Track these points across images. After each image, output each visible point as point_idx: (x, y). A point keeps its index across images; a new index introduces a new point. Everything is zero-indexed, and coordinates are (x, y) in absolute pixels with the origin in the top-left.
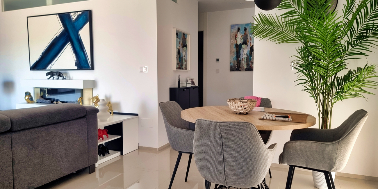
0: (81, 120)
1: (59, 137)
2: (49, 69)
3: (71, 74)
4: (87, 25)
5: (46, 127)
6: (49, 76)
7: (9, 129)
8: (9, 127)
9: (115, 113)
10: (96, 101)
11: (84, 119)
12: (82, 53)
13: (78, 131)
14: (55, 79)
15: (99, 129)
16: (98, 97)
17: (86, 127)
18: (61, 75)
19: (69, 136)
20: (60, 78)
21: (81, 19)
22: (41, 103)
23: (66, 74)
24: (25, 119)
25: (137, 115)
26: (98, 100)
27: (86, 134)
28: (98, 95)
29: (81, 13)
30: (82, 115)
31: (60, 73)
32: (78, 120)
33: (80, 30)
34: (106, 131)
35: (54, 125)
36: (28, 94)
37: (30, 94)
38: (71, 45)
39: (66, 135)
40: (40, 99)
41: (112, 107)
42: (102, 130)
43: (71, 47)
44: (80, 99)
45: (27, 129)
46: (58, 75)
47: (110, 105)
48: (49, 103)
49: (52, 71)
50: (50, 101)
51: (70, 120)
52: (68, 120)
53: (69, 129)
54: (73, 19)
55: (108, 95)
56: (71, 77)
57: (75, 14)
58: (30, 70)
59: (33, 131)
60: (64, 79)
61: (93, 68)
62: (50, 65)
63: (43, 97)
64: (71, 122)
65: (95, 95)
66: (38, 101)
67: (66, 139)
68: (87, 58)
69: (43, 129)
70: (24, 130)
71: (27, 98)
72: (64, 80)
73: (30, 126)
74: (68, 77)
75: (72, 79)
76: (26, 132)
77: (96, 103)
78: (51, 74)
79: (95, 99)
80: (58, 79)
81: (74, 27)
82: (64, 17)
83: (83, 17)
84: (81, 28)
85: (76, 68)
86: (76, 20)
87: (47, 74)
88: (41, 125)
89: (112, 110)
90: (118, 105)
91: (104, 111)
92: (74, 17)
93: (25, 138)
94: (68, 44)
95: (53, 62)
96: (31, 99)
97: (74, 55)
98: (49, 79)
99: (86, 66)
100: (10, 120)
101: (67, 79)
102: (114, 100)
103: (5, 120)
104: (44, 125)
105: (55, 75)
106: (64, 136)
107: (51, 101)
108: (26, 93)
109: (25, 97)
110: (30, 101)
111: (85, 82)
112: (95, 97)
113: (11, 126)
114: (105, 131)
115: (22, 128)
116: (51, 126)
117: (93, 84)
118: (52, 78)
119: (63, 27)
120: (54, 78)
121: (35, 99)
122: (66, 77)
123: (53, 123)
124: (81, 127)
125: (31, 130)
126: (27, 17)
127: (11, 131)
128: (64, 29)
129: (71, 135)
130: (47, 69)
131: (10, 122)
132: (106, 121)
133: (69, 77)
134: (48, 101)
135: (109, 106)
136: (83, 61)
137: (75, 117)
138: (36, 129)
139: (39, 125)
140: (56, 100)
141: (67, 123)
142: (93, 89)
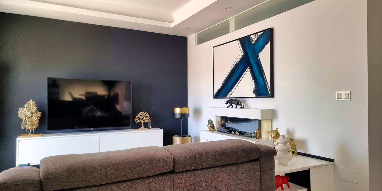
0: (254, 163)
1: (225, 184)
2: (229, 97)
3: (249, 102)
4: (268, 46)
5: (211, 170)
6: (229, 104)
7: (171, 169)
8: (171, 167)
9: (299, 154)
10: (276, 136)
11: (257, 163)
12: (261, 78)
13: (249, 178)
14: (234, 108)
15: (278, 176)
16: (278, 130)
17: (259, 174)
18: (240, 103)
19: (238, 184)
20: (239, 107)
21: (262, 40)
22: (220, 131)
23: (244, 102)
24: (189, 159)
25: (332, 161)
26: (277, 135)
27: (260, 183)
28: (278, 129)
29: (261, 33)
30: (255, 158)
31: (238, 101)
32: (250, 164)
33: (260, 53)
34: (287, 178)
35: (220, 169)
36: (210, 122)
37: (212, 122)
38: (250, 71)
39: (234, 182)
40: (220, 128)
41: (295, 145)
42: (282, 177)
43: (250, 73)
44: (257, 131)
45: (190, 171)
46: (236, 103)
47: (292, 142)
48: (228, 133)
49: (231, 99)
50: (228, 130)
51: (240, 163)
52: (236, 163)
53: (238, 175)
54: (253, 42)
55: (291, 129)
56: (249, 105)
57: (255, 36)
58: (214, 98)
59: (196, 173)
60: (242, 107)
61: (272, 96)
62: (230, 93)
63: (223, 126)
64: (241, 165)
65: (274, 128)
66: (218, 130)
67: (234, 187)
68: (267, 84)
69: (207, 172)
70: (187, 171)
71: (209, 126)
72: (242, 109)
73: (193, 168)
74: (246, 105)
75: (250, 108)
76: (189, 174)
77: (275, 139)
78: (230, 102)
79: (274, 134)
80: (236, 108)
81: (254, 50)
82: (245, 41)
83: (264, 37)
84: (261, 50)
85: (254, 95)
86: (256, 42)
87: (227, 102)
88: (205, 167)
89: (295, 149)
90: (303, 143)
91: (285, 151)
92: (254, 39)
93: (187, 181)
94: (247, 69)
95: (233, 90)
96: (213, 127)
97: (253, 81)
98: (228, 107)
99: (265, 92)
100: (172, 159)
101: (245, 108)
102: (298, 135)
103: (168, 159)
104: (209, 167)
105: (233, 103)
106: (231, 184)
107: (230, 130)
108: (209, 121)
109: (208, 125)
110: (211, 129)
111: (263, 112)
112: (274, 130)
113: (174, 165)
114: (285, 178)
115: (184, 170)
116: (217, 169)
117: (272, 115)
118: (231, 106)
119: (243, 52)
120: (232, 106)
121: (216, 128)
122: (244, 105)
123: (218, 165)
124: (253, 174)
125: (195, 172)
126: (213, 47)
127: (173, 172)
128: (244, 54)
129: (240, 182)
130: (227, 97)
131: (173, 162)
132: (287, 165)
133: (248, 105)
134: (227, 130)
135: (292, 144)
136: (262, 88)
137: (246, 160)
138: (200, 172)
139: (203, 167)
140: (234, 130)
141: (235, 167)
142: (272, 120)
